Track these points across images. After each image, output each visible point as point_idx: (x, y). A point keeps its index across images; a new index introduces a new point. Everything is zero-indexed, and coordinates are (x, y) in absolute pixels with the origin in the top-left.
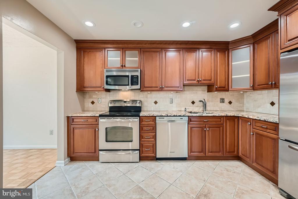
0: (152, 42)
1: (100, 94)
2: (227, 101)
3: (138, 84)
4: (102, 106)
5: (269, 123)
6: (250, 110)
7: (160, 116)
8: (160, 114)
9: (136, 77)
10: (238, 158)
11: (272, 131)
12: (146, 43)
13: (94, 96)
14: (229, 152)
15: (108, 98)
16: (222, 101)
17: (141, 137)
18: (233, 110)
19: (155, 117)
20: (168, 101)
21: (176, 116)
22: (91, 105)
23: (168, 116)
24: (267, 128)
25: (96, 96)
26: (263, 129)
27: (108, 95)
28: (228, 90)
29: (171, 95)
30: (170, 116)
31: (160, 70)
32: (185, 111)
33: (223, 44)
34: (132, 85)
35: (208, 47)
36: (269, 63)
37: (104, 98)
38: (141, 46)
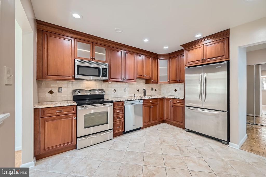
0: (117, 44)
1: (61, 83)
2: (154, 89)
3: (107, 76)
4: (63, 95)
5: (180, 100)
6: (165, 94)
7: (127, 101)
8: (127, 100)
9: (105, 70)
10: (164, 121)
11: (181, 103)
12: (113, 43)
13: (52, 85)
14: (161, 119)
15: (71, 87)
16: (152, 89)
17: (114, 118)
18: (157, 94)
19: (123, 102)
20: (123, 89)
21: (137, 100)
22: (48, 95)
23: (132, 100)
24: (179, 102)
25: (56, 85)
26: (177, 103)
27: (71, 84)
28: (157, 83)
29: (125, 85)
30: (133, 100)
31: (122, 66)
32: (135, 96)
33: (155, 55)
34: (102, 76)
35: (149, 55)
36: (177, 70)
37: (65, 87)
38: (109, 44)
